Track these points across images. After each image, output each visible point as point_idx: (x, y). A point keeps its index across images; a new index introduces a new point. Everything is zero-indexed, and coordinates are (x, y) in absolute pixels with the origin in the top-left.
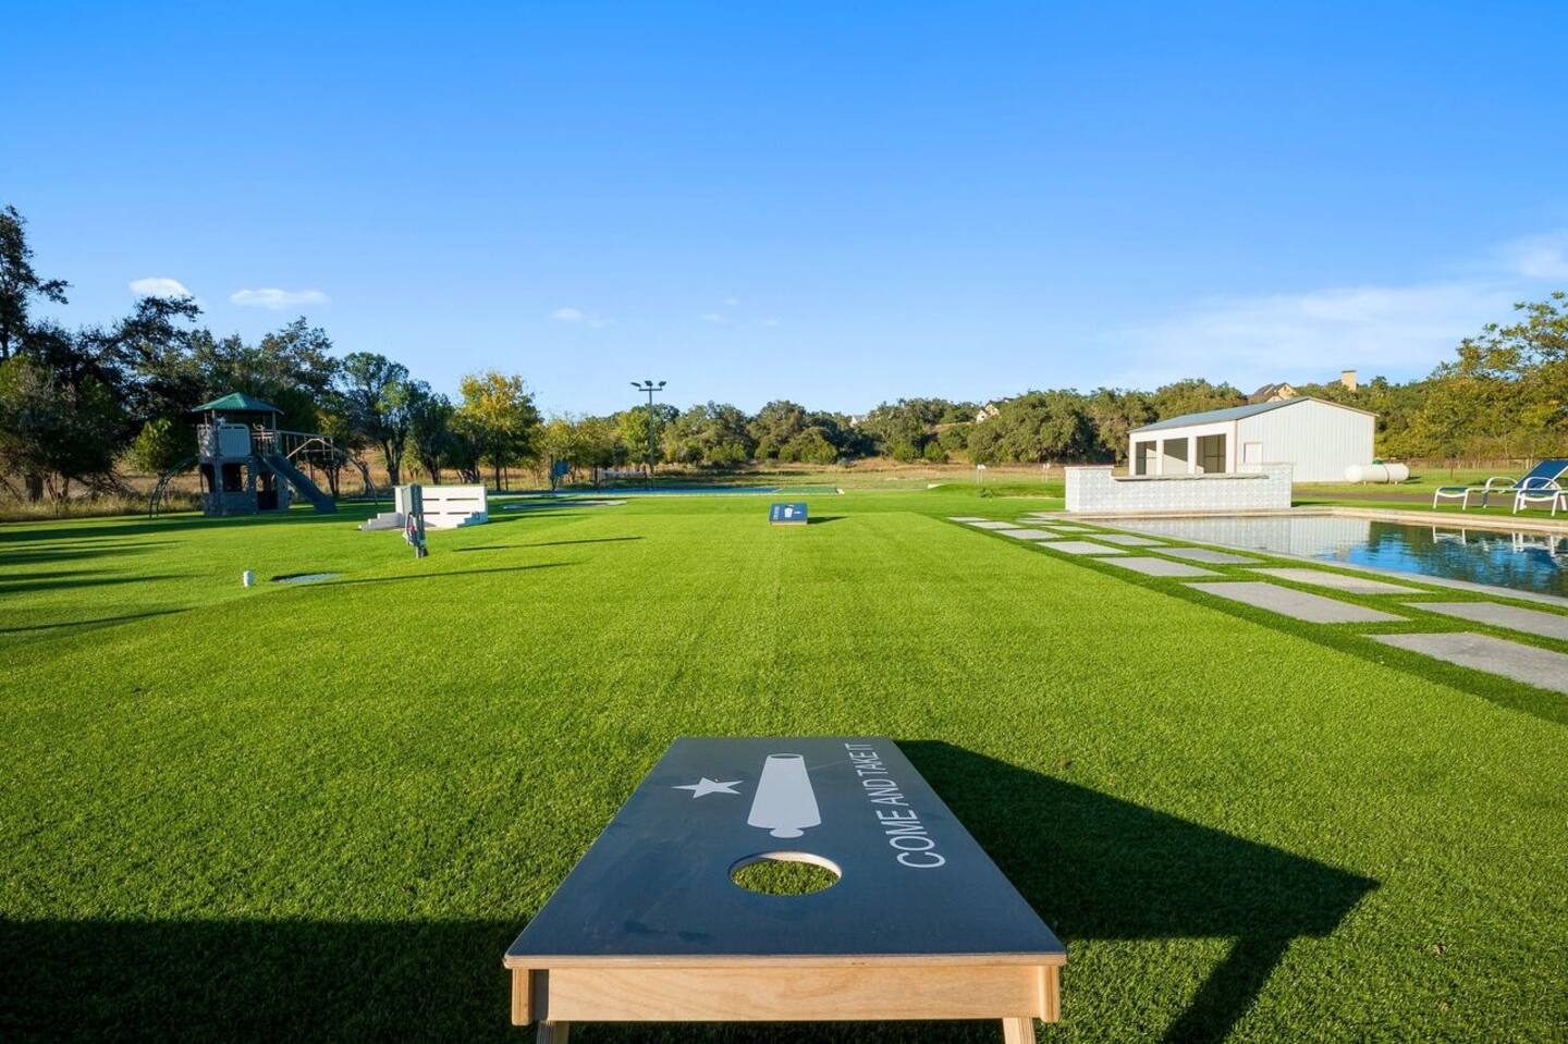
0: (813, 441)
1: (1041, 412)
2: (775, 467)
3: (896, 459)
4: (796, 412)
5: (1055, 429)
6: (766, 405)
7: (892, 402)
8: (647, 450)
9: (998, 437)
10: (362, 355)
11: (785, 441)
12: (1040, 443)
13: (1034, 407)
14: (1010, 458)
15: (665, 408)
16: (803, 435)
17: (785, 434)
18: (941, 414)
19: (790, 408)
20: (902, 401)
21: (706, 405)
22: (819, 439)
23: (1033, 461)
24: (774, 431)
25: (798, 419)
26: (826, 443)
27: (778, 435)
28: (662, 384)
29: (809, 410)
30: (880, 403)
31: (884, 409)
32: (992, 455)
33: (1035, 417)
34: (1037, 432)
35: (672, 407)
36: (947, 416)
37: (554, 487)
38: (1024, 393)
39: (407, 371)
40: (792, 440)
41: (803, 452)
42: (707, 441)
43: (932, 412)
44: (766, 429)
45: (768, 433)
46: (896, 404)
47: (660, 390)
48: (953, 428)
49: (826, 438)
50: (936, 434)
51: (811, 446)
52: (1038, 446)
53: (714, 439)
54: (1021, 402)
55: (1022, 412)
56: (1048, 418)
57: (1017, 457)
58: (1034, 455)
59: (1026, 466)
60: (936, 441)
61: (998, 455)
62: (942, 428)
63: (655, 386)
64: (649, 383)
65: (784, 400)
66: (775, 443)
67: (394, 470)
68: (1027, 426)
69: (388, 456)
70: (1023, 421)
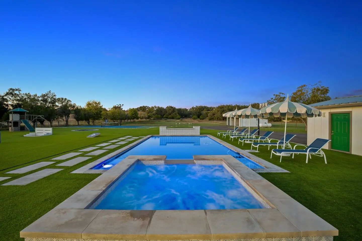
0: (176, 114)
3: (193, 119)
4: (173, 109)
6: (167, 107)
8: (134, 116)
9: (214, 114)
10: (61, 98)
12: (222, 116)
13: (221, 108)
14: (216, 119)
15: (147, 107)
16: (174, 113)
17: (170, 113)
18: (204, 109)
19: (171, 107)
20: (197, 106)
23: (221, 120)
28: (123, 105)
30: (192, 107)
35: (148, 107)
36: (205, 109)
38: (220, 105)
41: (173, 117)
43: (202, 109)
44: (167, 111)
45: (167, 113)
46: (196, 107)
48: (206, 112)
49: (179, 114)
51: (176, 116)
53: (155, 114)
57: (218, 119)
59: (219, 121)
60: (203, 115)
61: (214, 118)
62: (204, 112)
63: (122, 105)
64: (120, 105)
65: (170, 106)
66: (168, 115)
67: (67, 121)
68: (219, 113)
69: (66, 118)
70: (219, 111)
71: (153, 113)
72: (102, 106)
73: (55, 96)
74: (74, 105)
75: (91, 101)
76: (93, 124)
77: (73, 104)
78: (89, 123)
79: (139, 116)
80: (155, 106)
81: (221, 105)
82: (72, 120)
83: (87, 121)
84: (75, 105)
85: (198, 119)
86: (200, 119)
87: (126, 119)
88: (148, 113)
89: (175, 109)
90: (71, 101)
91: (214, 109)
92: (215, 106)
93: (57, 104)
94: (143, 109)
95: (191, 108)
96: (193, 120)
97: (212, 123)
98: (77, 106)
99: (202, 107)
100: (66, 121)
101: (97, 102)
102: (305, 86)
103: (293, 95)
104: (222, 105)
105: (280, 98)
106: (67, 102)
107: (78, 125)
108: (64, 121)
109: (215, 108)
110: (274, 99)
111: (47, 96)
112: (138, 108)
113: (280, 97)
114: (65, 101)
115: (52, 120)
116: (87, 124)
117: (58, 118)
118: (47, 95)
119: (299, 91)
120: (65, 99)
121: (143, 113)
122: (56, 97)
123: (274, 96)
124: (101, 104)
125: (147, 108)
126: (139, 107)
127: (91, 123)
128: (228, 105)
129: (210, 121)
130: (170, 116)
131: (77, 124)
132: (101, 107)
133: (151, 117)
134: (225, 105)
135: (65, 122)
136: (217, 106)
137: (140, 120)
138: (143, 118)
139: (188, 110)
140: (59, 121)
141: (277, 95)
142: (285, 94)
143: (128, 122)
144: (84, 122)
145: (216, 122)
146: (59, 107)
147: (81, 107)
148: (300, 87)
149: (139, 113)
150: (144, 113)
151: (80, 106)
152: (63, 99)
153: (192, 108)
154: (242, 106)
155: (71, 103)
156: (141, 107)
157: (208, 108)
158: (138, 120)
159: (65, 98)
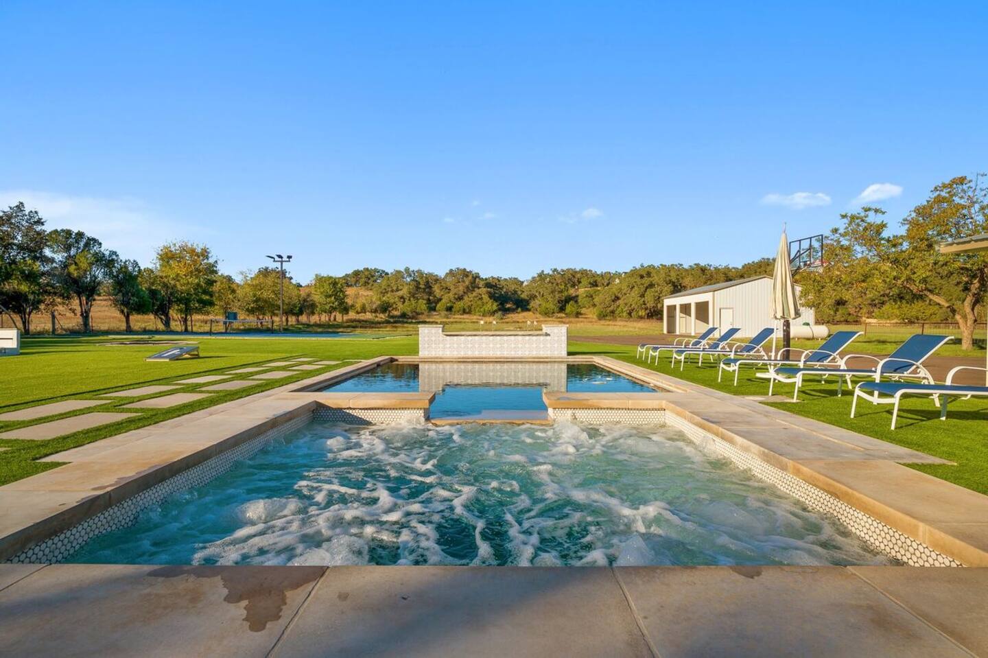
0: (481, 299)
1: (646, 281)
2: (448, 318)
4: (470, 278)
5: (657, 294)
6: (448, 272)
7: (548, 271)
8: (333, 304)
9: (617, 298)
10: (63, 231)
11: (460, 298)
12: (645, 304)
13: (642, 277)
14: (625, 314)
16: (474, 294)
17: (461, 293)
20: (555, 270)
21: (403, 270)
22: (486, 297)
23: (641, 318)
24: (453, 291)
25: (469, 281)
26: (491, 301)
27: (456, 294)
28: (289, 257)
29: (483, 276)
30: (539, 272)
31: (542, 276)
32: (613, 312)
33: (642, 284)
34: (642, 296)
36: (584, 281)
37: (227, 329)
38: (638, 266)
39: (100, 244)
40: (466, 298)
41: (473, 307)
42: (402, 297)
43: (572, 278)
44: (448, 289)
45: (449, 293)
46: (551, 273)
47: (289, 261)
49: (490, 297)
50: (577, 296)
51: (479, 302)
52: (643, 306)
53: (407, 296)
54: (634, 272)
55: (632, 280)
56: (651, 285)
57: (630, 314)
58: (642, 313)
59: (636, 321)
60: (576, 302)
61: (618, 311)
62: (582, 291)
63: (285, 258)
64: (280, 256)
65: (462, 267)
66: (453, 300)
67: (85, 316)
68: (636, 291)
69: (81, 305)
70: (633, 287)
71: (400, 293)
72: (216, 262)
73: (40, 222)
74: (110, 256)
75: (175, 245)
76: (183, 328)
77: (107, 253)
78: (167, 324)
79: (349, 301)
80: (407, 270)
81: (642, 266)
82: (105, 312)
83: (163, 317)
84: (114, 257)
85: (559, 315)
86: (566, 314)
87: (301, 313)
88: (384, 293)
89: (477, 280)
90: (100, 241)
91: (617, 281)
92: (621, 271)
93: (47, 252)
94: (365, 278)
95: (536, 275)
96: (541, 319)
97: (610, 328)
98: (124, 261)
99: (574, 273)
100: (82, 315)
101: (199, 250)
102: (962, 180)
103: (914, 215)
104: (645, 265)
105: (865, 229)
106: (87, 245)
107: (129, 331)
108: (75, 314)
109: (620, 275)
110: (842, 231)
111: (11, 223)
112: (347, 275)
113: (864, 224)
114: (77, 242)
115: (28, 310)
116: (161, 327)
117: (53, 304)
118: (9, 217)
119: (939, 200)
120: (77, 234)
121: (365, 294)
122: (43, 228)
123: (845, 220)
124: (210, 255)
125: (381, 276)
126: (350, 271)
127: (176, 325)
128: (668, 263)
129: (602, 322)
130: (460, 304)
131: (123, 326)
132: (213, 266)
133: (394, 306)
134: (656, 265)
135: (80, 320)
136: (628, 271)
137: (352, 315)
138: (364, 310)
139: (525, 283)
140: (58, 317)
141: (853, 218)
142: (884, 213)
143: (312, 323)
144: (150, 321)
145: (625, 326)
146: (54, 265)
147: (137, 264)
148: (945, 186)
149: (350, 291)
150: (370, 293)
151: (134, 261)
152: (69, 233)
153: (540, 275)
154: (716, 268)
155: (102, 249)
156: (357, 273)
157: (594, 275)
158: (346, 318)
159: (76, 231)
